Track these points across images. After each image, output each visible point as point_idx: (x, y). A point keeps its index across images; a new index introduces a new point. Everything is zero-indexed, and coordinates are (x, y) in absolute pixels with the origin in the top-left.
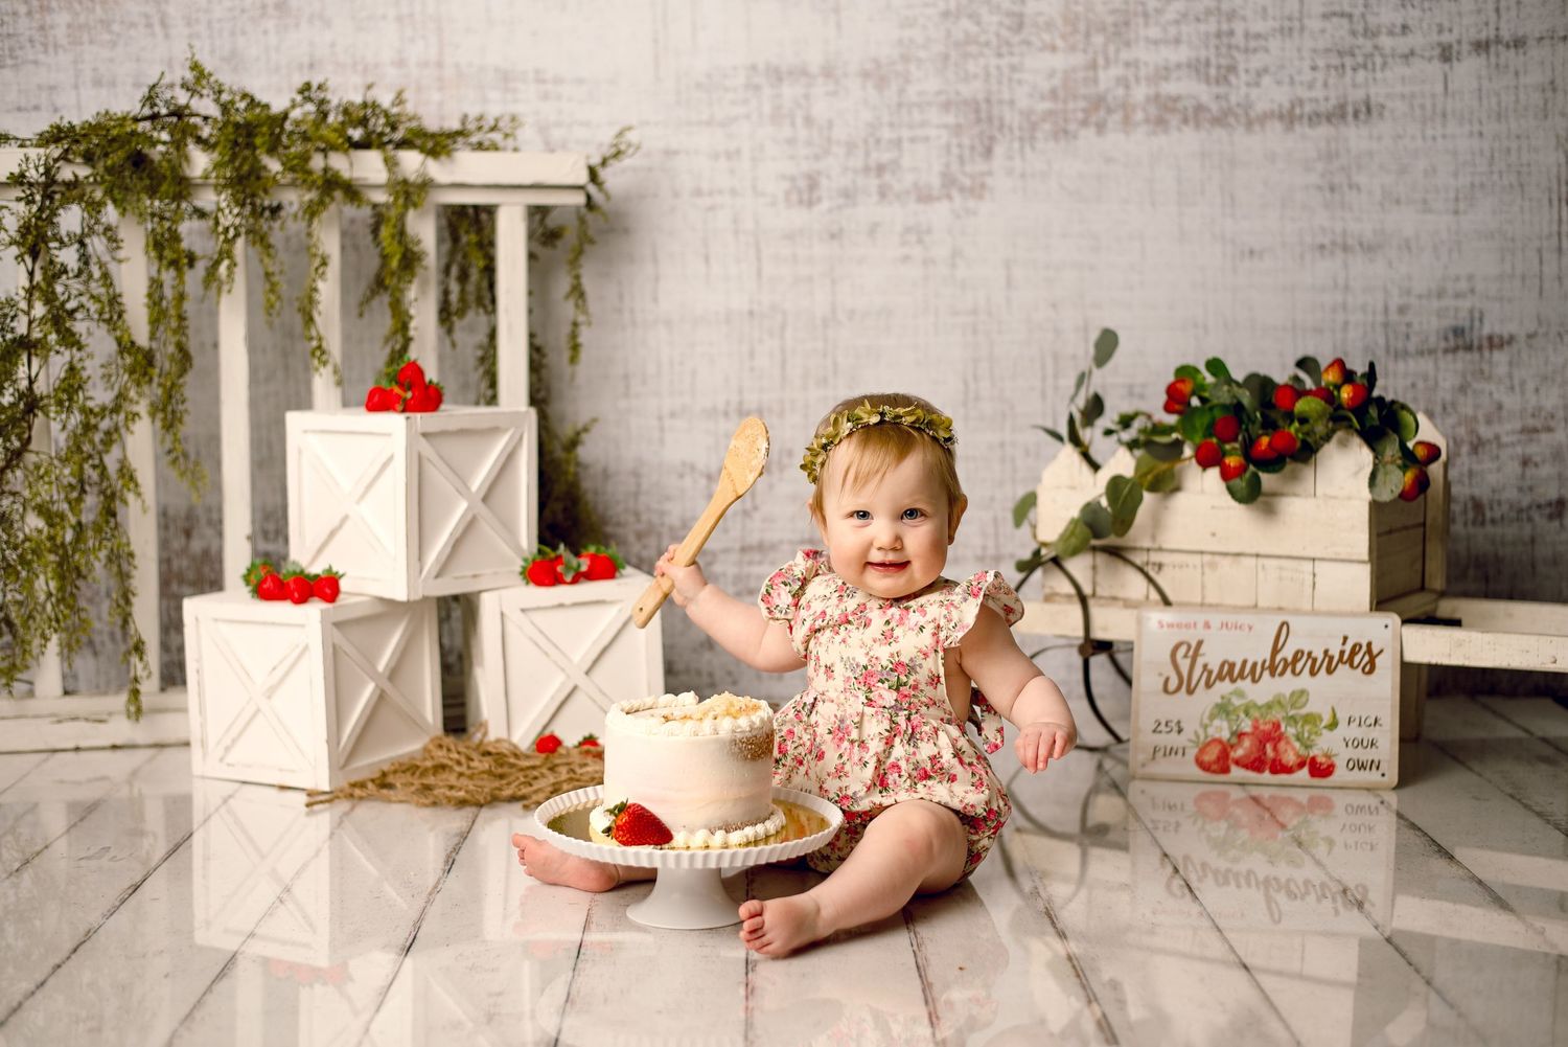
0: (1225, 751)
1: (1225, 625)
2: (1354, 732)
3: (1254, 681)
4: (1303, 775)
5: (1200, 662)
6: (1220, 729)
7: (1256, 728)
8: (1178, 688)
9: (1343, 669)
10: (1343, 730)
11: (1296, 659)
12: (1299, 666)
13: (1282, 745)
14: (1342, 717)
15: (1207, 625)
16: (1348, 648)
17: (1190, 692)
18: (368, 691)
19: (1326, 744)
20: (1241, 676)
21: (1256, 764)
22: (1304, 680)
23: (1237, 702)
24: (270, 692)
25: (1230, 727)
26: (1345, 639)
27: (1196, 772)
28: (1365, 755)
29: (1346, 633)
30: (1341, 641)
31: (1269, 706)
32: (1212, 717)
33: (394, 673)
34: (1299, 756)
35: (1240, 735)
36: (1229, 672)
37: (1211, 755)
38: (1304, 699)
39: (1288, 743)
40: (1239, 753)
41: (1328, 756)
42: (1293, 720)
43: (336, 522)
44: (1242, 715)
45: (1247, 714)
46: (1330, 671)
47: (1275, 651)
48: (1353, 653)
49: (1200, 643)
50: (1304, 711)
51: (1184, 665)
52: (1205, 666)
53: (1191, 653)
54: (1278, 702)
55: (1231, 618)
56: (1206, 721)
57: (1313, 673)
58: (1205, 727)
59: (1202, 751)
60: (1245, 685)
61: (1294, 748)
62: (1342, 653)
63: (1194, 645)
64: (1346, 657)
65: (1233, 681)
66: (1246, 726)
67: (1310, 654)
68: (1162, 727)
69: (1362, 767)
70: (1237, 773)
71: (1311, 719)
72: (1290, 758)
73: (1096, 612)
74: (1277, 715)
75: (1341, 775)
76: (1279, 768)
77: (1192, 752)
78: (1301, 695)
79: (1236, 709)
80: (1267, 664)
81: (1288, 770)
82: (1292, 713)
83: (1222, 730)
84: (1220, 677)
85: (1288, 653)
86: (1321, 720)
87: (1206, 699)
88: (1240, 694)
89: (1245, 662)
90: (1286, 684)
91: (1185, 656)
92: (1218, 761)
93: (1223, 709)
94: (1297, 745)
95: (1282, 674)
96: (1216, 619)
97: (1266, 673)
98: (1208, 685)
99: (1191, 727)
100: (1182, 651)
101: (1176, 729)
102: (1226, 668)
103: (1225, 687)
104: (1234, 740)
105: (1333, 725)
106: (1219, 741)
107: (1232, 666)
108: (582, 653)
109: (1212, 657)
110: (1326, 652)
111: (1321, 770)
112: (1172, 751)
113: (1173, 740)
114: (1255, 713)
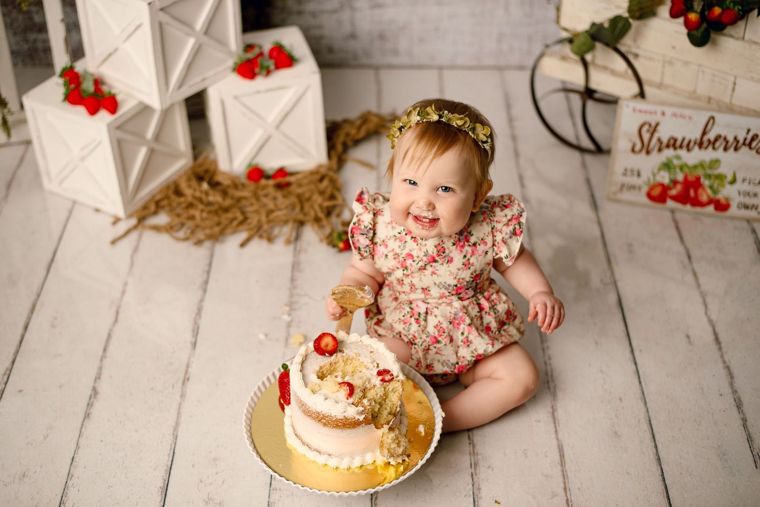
0: (665, 189)
1: (675, 115)
2: (746, 187)
3: (689, 150)
4: (711, 209)
5: (656, 136)
6: (663, 177)
7: (686, 178)
8: (641, 151)
9: (745, 149)
10: (739, 186)
11: (716, 139)
12: (717, 144)
13: (700, 191)
14: (739, 177)
15: (663, 114)
16: (749, 137)
17: (648, 153)
18: (143, 152)
19: (727, 192)
20: (681, 147)
21: (682, 198)
22: (719, 154)
23: (676, 162)
24: (83, 159)
25: (670, 176)
26: (749, 131)
27: (646, 200)
28: (750, 201)
29: (751, 127)
30: (745, 131)
31: (695, 167)
32: (660, 169)
33: (157, 137)
34: (708, 197)
35: (675, 182)
36: (673, 144)
37: (657, 192)
38: (717, 165)
39: (704, 188)
40: (674, 192)
41: (727, 199)
42: (709, 177)
43: (112, 50)
44: (678, 170)
45: (681, 169)
46: (736, 149)
47: (704, 133)
48: (753, 139)
49: (657, 125)
50: (717, 172)
51: (646, 136)
52: (659, 140)
53: (652, 130)
54: (701, 165)
55: (678, 111)
56: (656, 171)
57: (725, 149)
58: (654, 175)
59: (652, 189)
60: (683, 153)
61: (707, 193)
62: (745, 139)
63: (653, 124)
64: (748, 142)
65: (675, 148)
66: (680, 177)
67: (725, 139)
68: (629, 173)
69: (746, 207)
70: (670, 203)
71: (720, 177)
72: (704, 198)
73: (593, 73)
74: (700, 172)
75: (733, 210)
76: (696, 203)
77: (645, 189)
78: (716, 163)
79: (675, 167)
80: (698, 141)
81: (702, 205)
82: (709, 172)
83: (665, 178)
84: (668, 146)
85: (711, 136)
86: (726, 177)
87: (657, 159)
88: (678, 157)
89: (683, 140)
90: (707, 155)
91: (648, 131)
92: (659, 195)
93: (667, 166)
94: (709, 191)
95: (706, 148)
96: (669, 111)
97: (696, 148)
98: (660, 150)
99: (646, 175)
100: (646, 128)
101: (635, 173)
102: (672, 142)
103: (669, 153)
104: (671, 185)
105: (733, 181)
106: (662, 185)
107: (675, 140)
108: (273, 116)
109: (664, 133)
110: (735, 138)
111: (722, 207)
112: (632, 187)
113: (634, 180)
114: (686, 170)
